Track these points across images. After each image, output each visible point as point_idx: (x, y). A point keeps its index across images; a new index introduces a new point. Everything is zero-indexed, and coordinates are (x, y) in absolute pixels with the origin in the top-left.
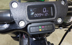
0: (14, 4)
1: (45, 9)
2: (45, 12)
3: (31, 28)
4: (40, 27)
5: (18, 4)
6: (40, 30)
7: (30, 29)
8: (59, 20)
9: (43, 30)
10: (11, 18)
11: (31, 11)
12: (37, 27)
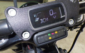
0: (10, 11)
1: (52, 11)
2: (52, 15)
3: (38, 38)
4: (49, 35)
5: (17, 10)
6: (50, 38)
7: (38, 40)
8: (71, 22)
9: (54, 37)
10: (10, 30)
11: (35, 16)
12: (46, 36)
